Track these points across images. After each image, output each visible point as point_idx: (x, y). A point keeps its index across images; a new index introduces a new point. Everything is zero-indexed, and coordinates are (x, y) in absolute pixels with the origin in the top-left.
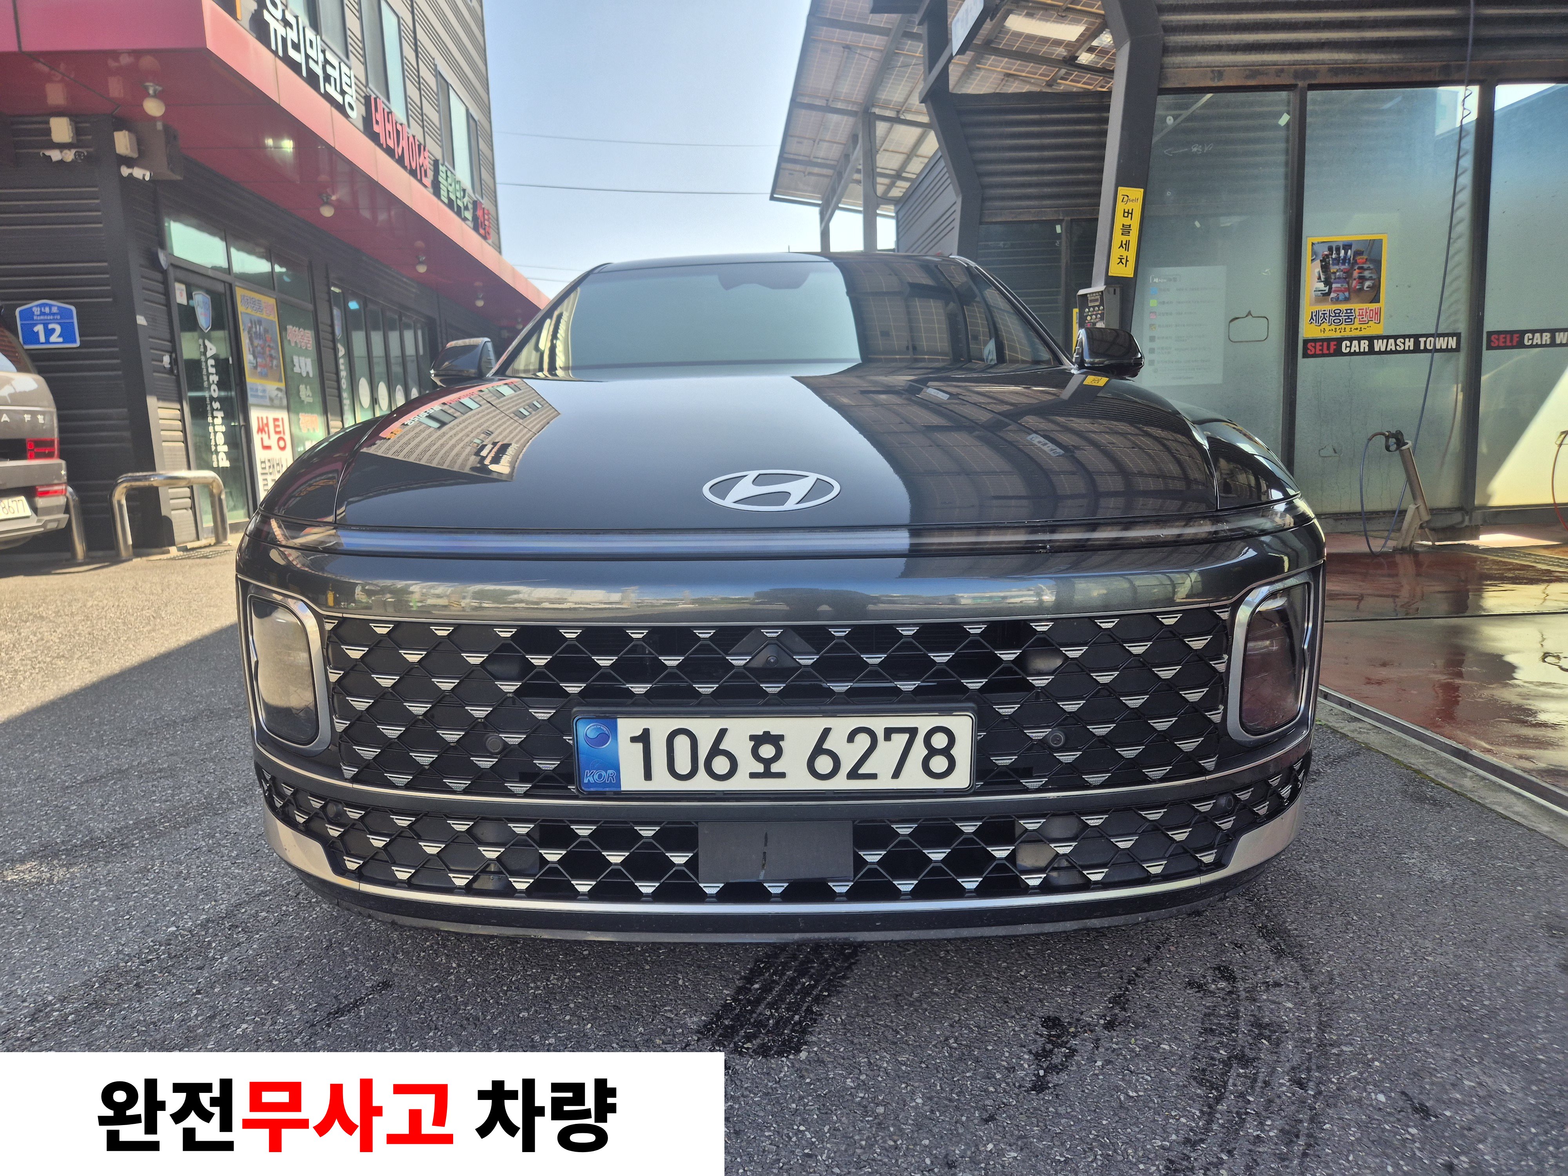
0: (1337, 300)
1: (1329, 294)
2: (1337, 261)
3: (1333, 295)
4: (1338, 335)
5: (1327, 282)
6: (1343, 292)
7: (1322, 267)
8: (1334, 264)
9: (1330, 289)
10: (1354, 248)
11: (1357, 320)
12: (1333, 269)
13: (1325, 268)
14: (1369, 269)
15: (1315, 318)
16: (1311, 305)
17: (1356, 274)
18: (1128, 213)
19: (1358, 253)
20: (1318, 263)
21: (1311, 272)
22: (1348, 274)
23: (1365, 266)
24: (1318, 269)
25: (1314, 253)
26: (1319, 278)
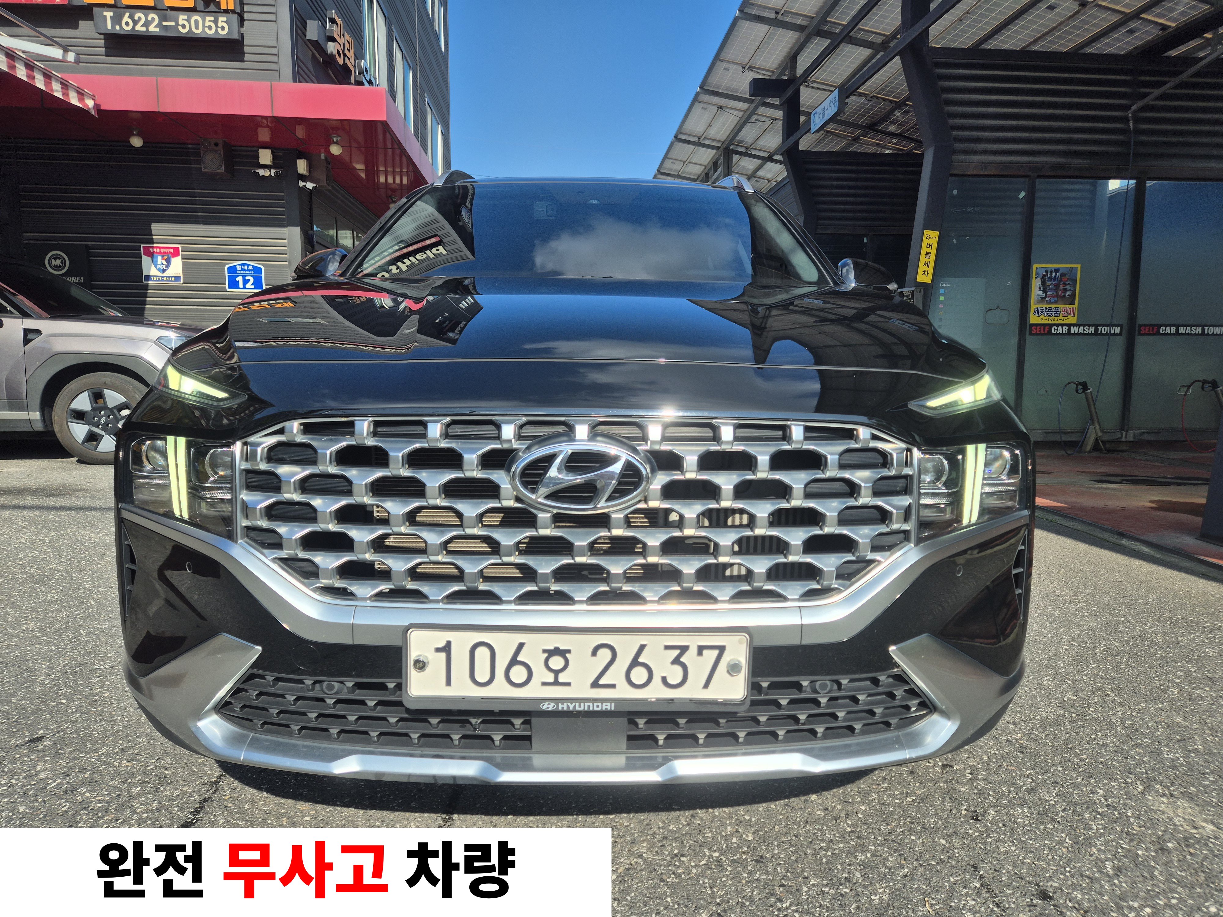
0: (1049, 302)
1: (1045, 298)
2: (1050, 279)
3: (1047, 299)
4: (1050, 322)
5: (1044, 291)
6: (1054, 297)
7: (1042, 282)
8: (1048, 281)
9: (1046, 295)
10: (1061, 272)
11: (1061, 315)
12: (1048, 283)
13: (1043, 282)
14: (1069, 284)
15: (1036, 311)
16: (1035, 304)
17: (1061, 287)
18: (930, 246)
19: (1063, 275)
20: (1039, 279)
21: (1036, 285)
22: (1057, 286)
23: (1067, 282)
24: (1040, 283)
25: (1037, 274)
26: (1040, 288)
